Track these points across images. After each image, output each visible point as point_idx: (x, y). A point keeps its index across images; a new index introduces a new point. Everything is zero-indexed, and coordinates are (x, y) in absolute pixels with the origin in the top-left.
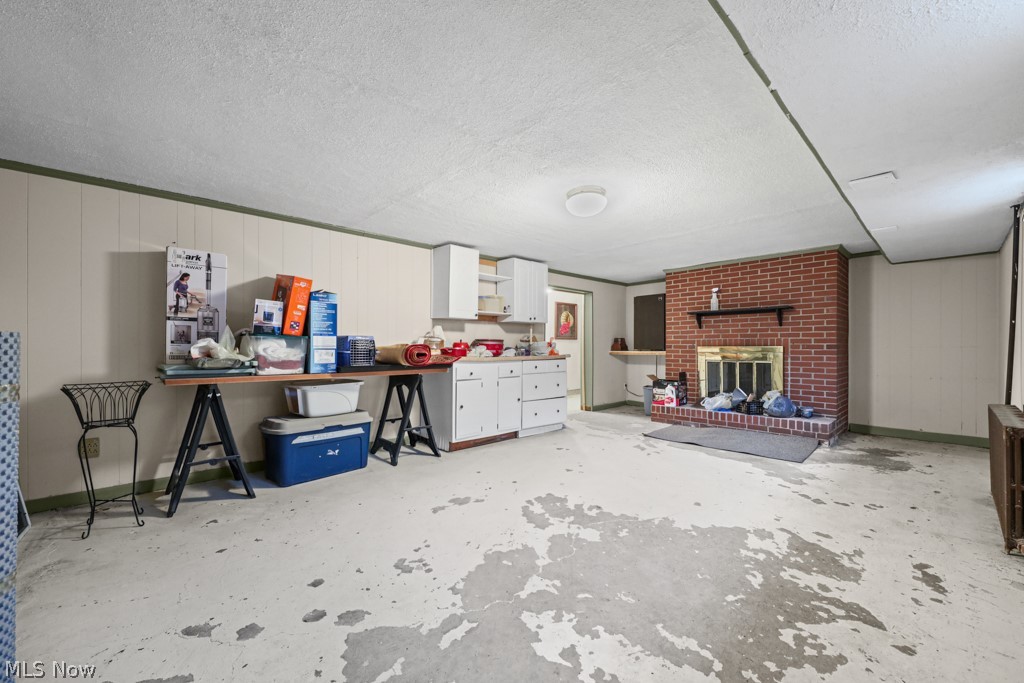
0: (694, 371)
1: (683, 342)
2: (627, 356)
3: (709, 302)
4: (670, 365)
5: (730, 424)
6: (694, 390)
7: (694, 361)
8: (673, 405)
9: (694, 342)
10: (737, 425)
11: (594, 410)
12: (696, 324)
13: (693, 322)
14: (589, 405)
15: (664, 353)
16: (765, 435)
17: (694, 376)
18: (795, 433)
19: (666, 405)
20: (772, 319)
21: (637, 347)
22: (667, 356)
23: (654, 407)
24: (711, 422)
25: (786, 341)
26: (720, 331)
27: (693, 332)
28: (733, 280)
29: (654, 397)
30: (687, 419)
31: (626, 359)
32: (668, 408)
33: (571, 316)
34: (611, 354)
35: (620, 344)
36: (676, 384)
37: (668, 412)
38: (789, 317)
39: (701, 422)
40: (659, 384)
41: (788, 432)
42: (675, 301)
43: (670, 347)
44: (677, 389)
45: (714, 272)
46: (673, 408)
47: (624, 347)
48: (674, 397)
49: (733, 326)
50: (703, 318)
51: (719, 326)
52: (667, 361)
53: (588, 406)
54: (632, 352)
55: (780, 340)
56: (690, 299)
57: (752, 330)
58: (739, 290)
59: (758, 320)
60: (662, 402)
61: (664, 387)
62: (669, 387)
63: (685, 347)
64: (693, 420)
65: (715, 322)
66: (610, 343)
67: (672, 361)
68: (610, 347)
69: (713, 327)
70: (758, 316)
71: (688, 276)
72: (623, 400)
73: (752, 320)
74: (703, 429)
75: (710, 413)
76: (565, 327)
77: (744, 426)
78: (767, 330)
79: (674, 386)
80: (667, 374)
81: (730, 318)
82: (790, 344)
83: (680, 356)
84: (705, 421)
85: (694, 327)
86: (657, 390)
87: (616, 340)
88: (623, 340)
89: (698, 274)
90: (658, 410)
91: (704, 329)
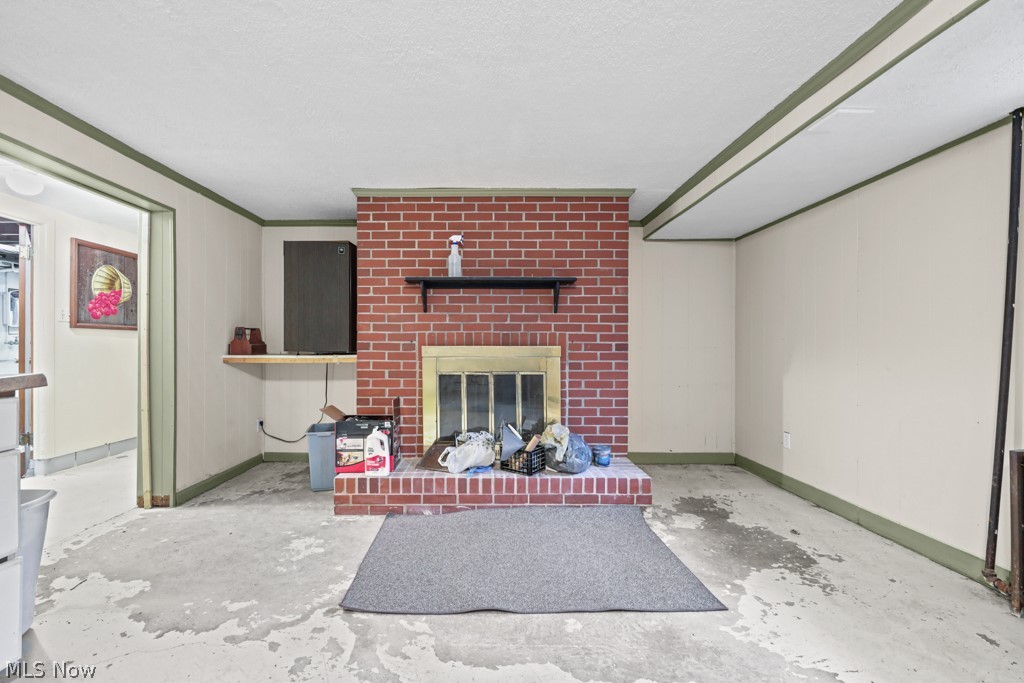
0: (413, 393)
1: (391, 337)
2: (262, 366)
3: (444, 263)
4: (367, 383)
5: (499, 499)
6: (412, 430)
7: (413, 375)
8: (384, 472)
9: (412, 337)
10: (511, 499)
11: (176, 504)
12: (417, 303)
13: (412, 300)
14: (165, 490)
15: (353, 358)
16: (562, 512)
17: (412, 402)
18: (606, 500)
19: (369, 474)
20: (542, 300)
21: (289, 348)
22: (359, 365)
23: (340, 482)
24: (463, 500)
25: (563, 337)
26: (461, 318)
27: (412, 318)
28: (482, 226)
29: (338, 456)
30: (416, 499)
31: (261, 372)
32: (374, 481)
33: (124, 279)
34: (226, 361)
35: (248, 341)
36: (387, 424)
37: (374, 488)
38: (568, 298)
39: (444, 501)
40: (346, 426)
41: (594, 499)
42: (375, 254)
43: (367, 346)
44: (390, 436)
45: (450, 208)
46: (385, 481)
47: (260, 348)
48: (386, 453)
49: (481, 309)
50: (431, 293)
51: (458, 309)
52: (360, 374)
53: (159, 493)
54: (276, 357)
55: (553, 336)
56: (406, 254)
57: (513, 318)
58: (493, 245)
59: (521, 300)
60: (359, 467)
61: (364, 434)
62: (377, 435)
63: (397, 347)
64: (428, 499)
65: (452, 300)
66: (226, 338)
67: (370, 374)
68: (225, 349)
69: (448, 309)
70: (522, 293)
71: (401, 207)
72: (255, 454)
73: (512, 300)
74: (450, 516)
75: (462, 482)
76: (103, 300)
77: (522, 500)
78: (535, 318)
79: (381, 429)
80: (359, 402)
81: (478, 295)
82: (568, 342)
83: (386, 365)
84: (452, 499)
85: (414, 309)
86: (345, 443)
87: (239, 332)
88: (256, 333)
89: (420, 207)
90: (351, 488)
91: (432, 313)
